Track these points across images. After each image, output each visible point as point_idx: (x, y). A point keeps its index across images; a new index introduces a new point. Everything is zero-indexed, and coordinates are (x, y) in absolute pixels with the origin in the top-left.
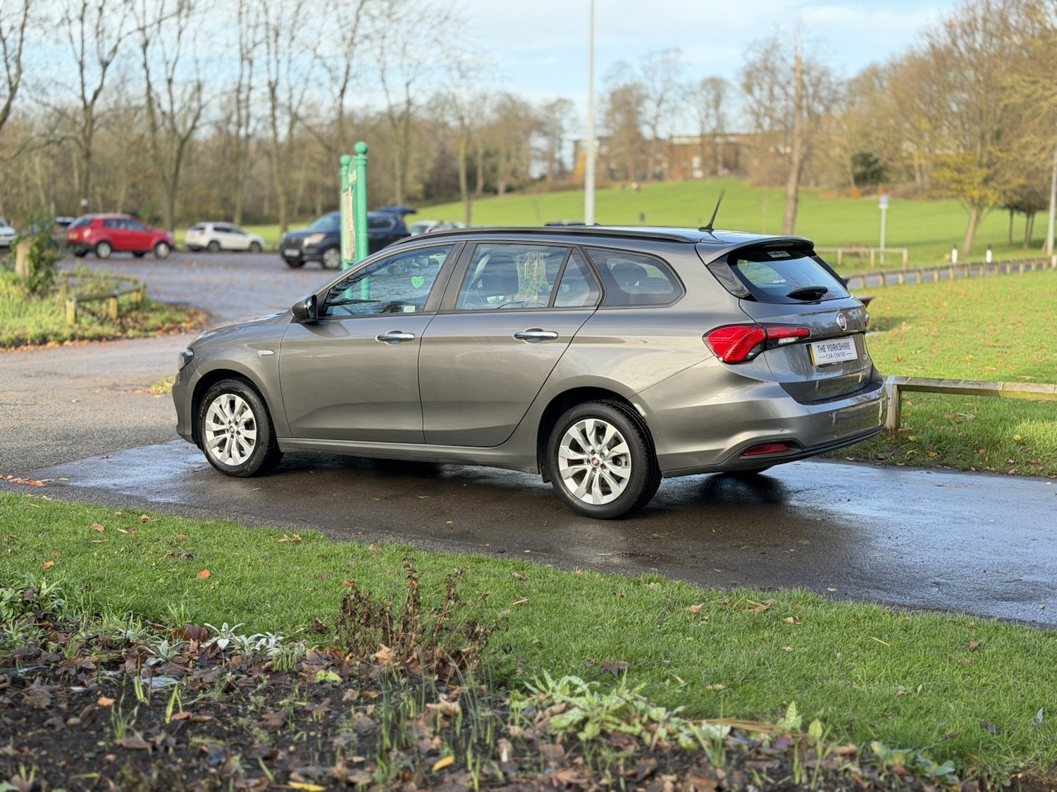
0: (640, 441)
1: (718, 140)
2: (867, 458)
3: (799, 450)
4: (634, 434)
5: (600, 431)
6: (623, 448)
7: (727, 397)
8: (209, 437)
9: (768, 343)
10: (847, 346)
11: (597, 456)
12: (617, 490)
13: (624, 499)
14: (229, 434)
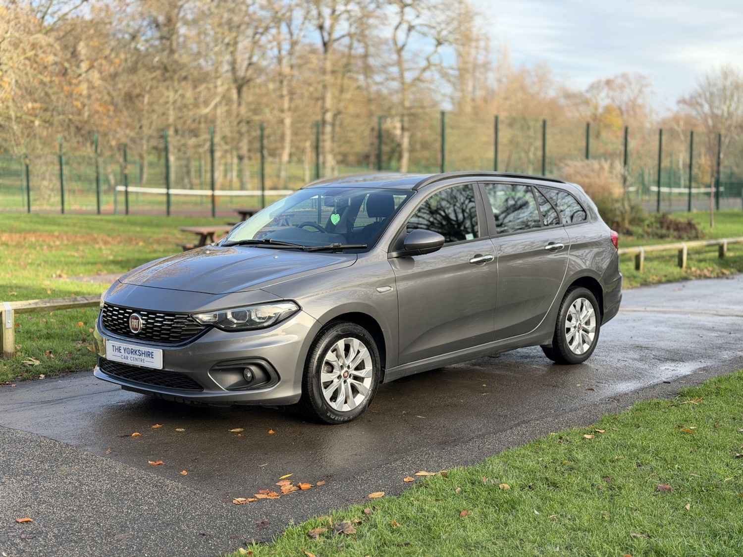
11: (580, 322)
14: (342, 380)
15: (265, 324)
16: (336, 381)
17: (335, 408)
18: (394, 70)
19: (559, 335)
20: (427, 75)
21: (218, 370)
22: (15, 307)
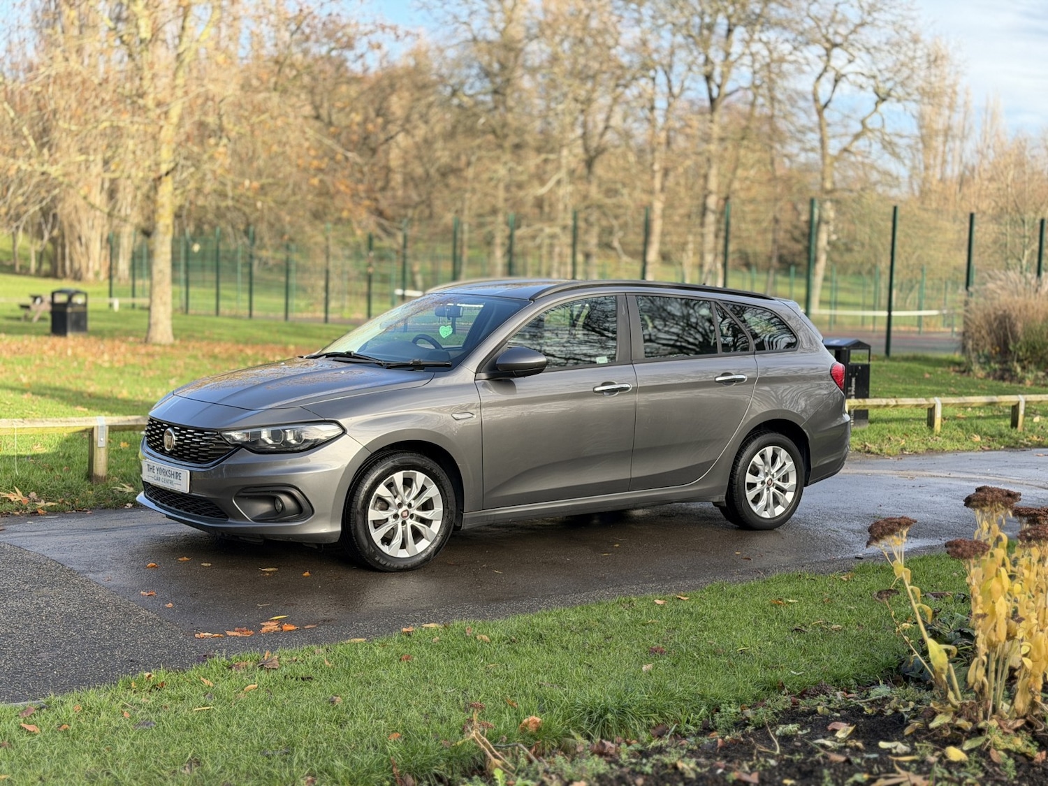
11: (771, 477)
14: (400, 521)
15: (301, 448)
16: (391, 520)
17: (388, 552)
18: (813, 138)
19: (736, 491)
20: (861, 144)
21: (244, 497)
22: (110, 423)
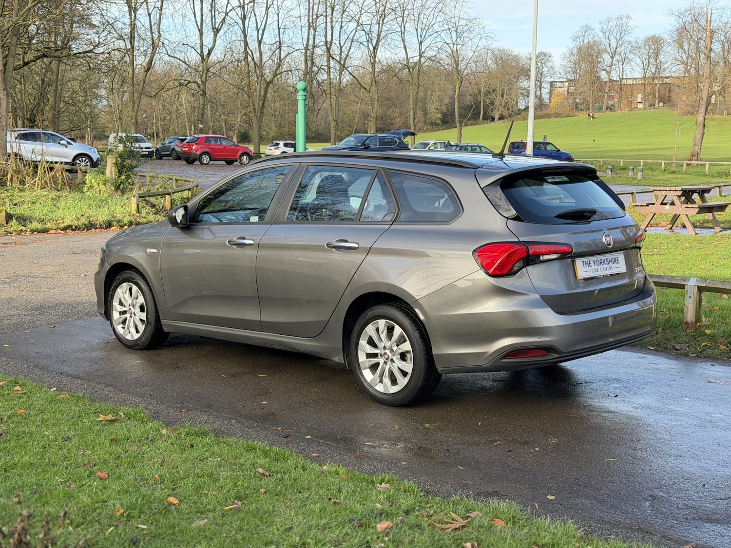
0: (420, 341)
1: (656, 81)
2: (666, 348)
3: (558, 356)
4: (416, 335)
5: (390, 330)
6: (407, 346)
7: (493, 306)
8: (116, 315)
9: (531, 259)
10: (615, 261)
11: (388, 352)
12: (403, 382)
13: (407, 390)
